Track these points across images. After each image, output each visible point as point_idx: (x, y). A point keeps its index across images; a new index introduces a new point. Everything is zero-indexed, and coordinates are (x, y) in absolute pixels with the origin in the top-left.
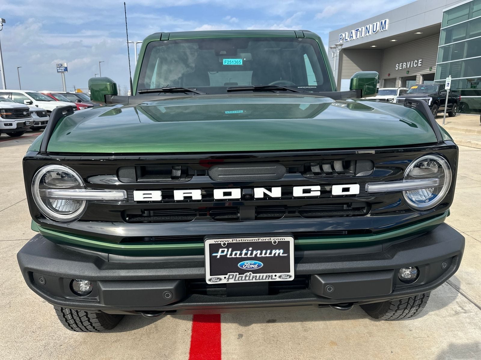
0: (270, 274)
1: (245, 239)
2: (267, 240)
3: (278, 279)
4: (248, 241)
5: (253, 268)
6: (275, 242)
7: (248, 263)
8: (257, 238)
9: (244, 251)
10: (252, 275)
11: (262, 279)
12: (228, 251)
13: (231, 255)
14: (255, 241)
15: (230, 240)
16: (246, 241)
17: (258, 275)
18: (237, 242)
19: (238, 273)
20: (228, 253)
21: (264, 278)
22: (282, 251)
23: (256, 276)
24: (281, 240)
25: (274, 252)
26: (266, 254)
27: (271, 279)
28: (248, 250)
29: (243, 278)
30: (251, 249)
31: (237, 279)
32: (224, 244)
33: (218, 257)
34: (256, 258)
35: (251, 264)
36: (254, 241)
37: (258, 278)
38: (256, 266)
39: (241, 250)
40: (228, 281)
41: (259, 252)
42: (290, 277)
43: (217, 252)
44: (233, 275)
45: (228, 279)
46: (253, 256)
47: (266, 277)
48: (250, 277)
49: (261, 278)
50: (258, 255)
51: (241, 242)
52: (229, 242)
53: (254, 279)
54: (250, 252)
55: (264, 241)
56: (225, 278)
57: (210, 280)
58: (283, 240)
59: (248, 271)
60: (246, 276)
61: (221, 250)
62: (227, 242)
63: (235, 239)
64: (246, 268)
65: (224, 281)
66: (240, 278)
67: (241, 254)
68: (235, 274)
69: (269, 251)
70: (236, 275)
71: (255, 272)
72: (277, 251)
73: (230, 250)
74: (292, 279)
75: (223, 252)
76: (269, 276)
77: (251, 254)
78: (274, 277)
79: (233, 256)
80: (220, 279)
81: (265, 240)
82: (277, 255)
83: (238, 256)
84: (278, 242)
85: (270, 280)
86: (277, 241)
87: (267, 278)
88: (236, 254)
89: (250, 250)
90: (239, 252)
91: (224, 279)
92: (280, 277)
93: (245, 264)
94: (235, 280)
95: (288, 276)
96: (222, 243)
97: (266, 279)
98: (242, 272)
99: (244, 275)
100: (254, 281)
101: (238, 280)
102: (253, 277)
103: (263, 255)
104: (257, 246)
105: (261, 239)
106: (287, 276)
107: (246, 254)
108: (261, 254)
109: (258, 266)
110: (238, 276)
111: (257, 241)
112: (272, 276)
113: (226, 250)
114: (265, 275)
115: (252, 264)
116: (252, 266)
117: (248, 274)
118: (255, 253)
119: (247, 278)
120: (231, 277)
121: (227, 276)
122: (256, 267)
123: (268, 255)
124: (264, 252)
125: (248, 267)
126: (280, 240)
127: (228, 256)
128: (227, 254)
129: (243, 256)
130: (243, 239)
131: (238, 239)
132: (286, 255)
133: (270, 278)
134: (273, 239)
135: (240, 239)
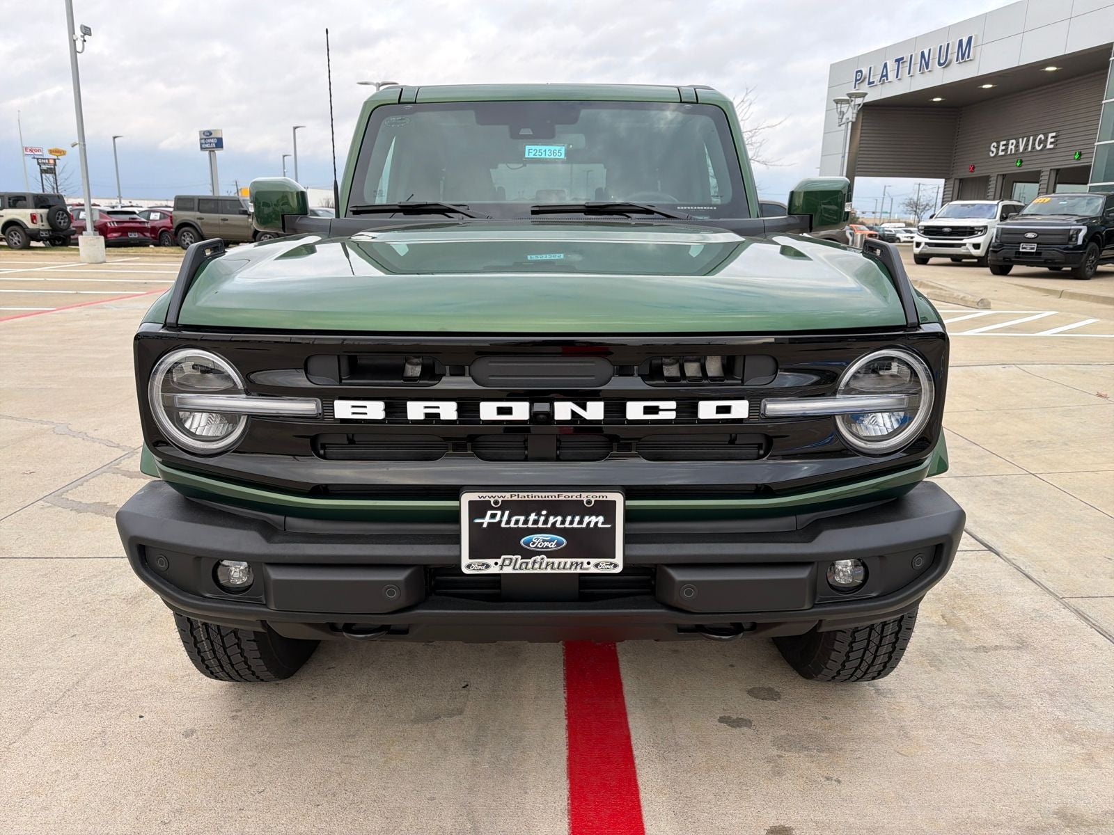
0: (579, 560)
1: (534, 494)
2: (574, 498)
3: (593, 570)
4: (540, 499)
5: (547, 547)
6: (589, 502)
7: (538, 539)
8: (556, 494)
9: (533, 517)
10: (546, 560)
11: (564, 568)
12: (502, 515)
13: (508, 522)
14: (553, 499)
15: (507, 496)
16: (537, 499)
17: (556, 561)
18: (520, 499)
19: (520, 557)
20: (502, 518)
21: (568, 566)
22: (601, 519)
23: (553, 563)
24: (601, 499)
25: (587, 519)
26: (572, 522)
27: (581, 568)
28: (539, 515)
29: (530, 566)
30: (544, 512)
31: (518, 566)
32: (496, 502)
33: (485, 526)
34: (553, 530)
35: (544, 541)
36: (550, 499)
37: (556, 566)
38: (554, 544)
39: (527, 515)
40: (501, 569)
41: (559, 519)
42: (616, 566)
43: (483, 517)
44: (511, 559)
45: (502, 566)
46: (549, 526)
47: (572, 564)
48: (541, 563)
49: (562, 566)
50: (558, 525)
51: (526, 499)
52: (505, 499)
53: (549, 568)
54: (542, 519)
55: (570, 499)
56: (496, 564)
57: (469, 566)
58: (605, 499)
59: (539, 553)
60: (534, 562)
61: (489, 513)
62: (502, 499)
63: (517, 494)
64: (536, 547)
65: (494, 570)
66: (524, 566)
67: (526, 522)
68: (514, 557)
69: (577, 518)
70: (517, 559)
71: (551, 554)
72: (594, 519)
73: (507, 513)
74: (619, 570)
75: (493, 516)
76: (577, 563)
77: (546, 522)
78: (585, 566)
79: (512, 525)
80: (488, 566)
81: (572, 497)
82: (592, 525)
83: (520, 525)
84: (595, 501)
85: (579, 571)
86: (593, 500)
87: (573, 567)
88: (517, 522)
89: (543, 515)
90: (522, 518)
91: (494, 567)
92: (597, 565)
93: (534, 541)
94: (514, 569)
95: (611, 564)
96: (492, 500)
97: (570, 568)
98: (527, 554)
99: (531, 561)
100: (549, 571)
101: (520, 568)
102: (547, 565)
103: (567, 525)
104: (555, 508)
105: (563, 496)
106: (609, 565)
107: (536, 522)
108: (563, 522)
109: (558, 544)
110: (520, 561)
111: (557, 499)
112: (582, 563)
113: (499, 513)
114: (569, 561)
115: (547, 541)
116: (546, 544)
117: (538, 558)
118: (552, 519)
119: (537, 566)
120: (507, 562)
121: (500, 561)
122: (553, 546)
123: (575, 525)
124: (569, 518)
125: (539, 546)
126: (598, 499)
127: (503, 525)
128: (500, 522)
129: (530, 525)
130: (530, 494)
131: (521, 494)
132: (609, 526)
133: (579, 567)
134: (585, 496)
135: (525, 494)
